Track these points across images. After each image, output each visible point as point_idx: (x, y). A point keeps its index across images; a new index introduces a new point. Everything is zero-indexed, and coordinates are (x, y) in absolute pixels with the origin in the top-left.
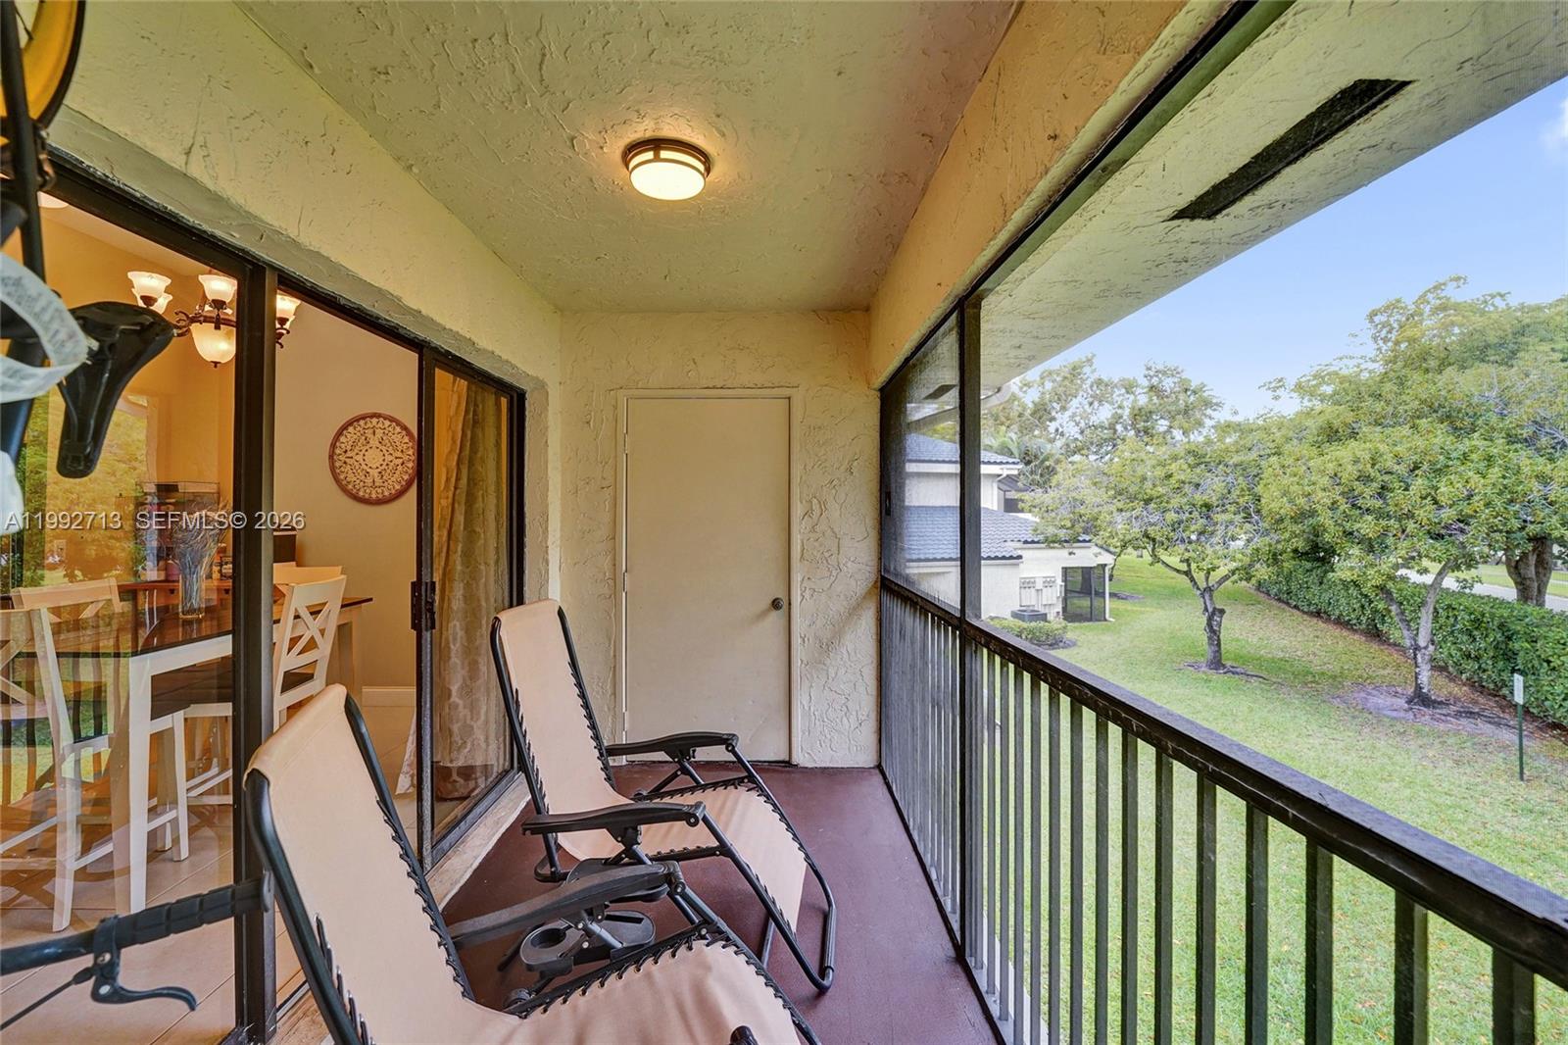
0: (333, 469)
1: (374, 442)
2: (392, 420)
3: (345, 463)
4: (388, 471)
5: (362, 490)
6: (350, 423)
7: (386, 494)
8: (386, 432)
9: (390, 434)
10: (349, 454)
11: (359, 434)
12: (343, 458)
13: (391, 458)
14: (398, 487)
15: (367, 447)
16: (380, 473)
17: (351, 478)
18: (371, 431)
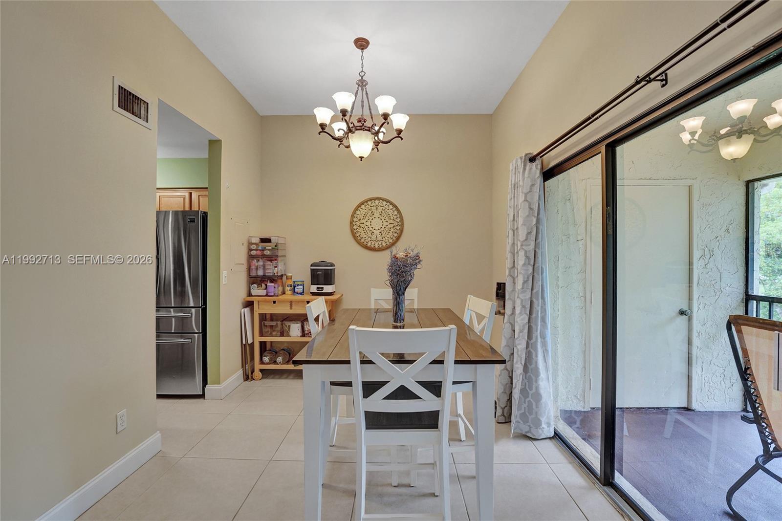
0: (352, 230)
1: (377, 215)
2: (387, 201)
3: (359, 226)
4: (385, 231)
5: (370, 242)
6: (362, 203)
7: (384, 245)
8: (384, 208)
9: (386, 210)
10: (362, 221)
11: (368, 210)
12: (358, 223)
13: (387, 224)
14: (391, 241)
15: (373, 217)
16: (380, 232)
17: (363, 235)
18: (375, 208)
